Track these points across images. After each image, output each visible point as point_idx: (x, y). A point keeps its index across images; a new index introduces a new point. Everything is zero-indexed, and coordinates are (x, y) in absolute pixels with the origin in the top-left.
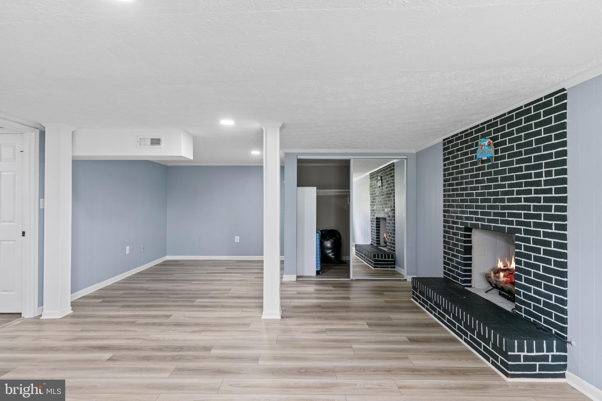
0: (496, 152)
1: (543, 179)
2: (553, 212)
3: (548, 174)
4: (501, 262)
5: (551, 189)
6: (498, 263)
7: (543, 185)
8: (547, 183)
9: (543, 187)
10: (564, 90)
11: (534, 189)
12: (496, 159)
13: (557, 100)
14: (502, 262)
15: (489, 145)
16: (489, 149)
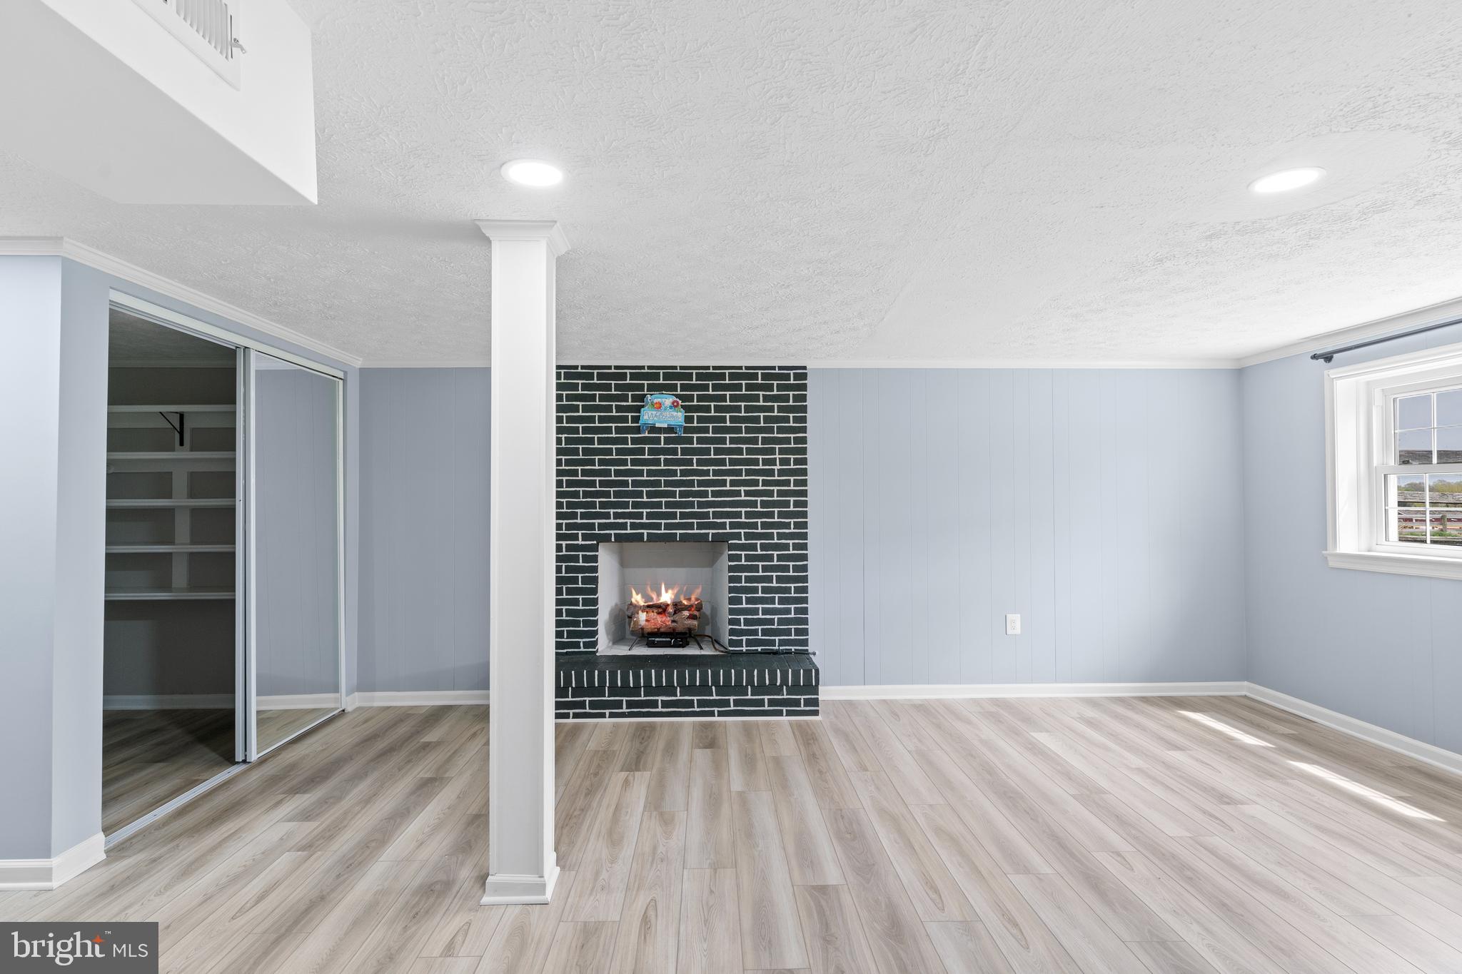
0: (689, 419)
1: (777, 467)
2: (792, 508)
3: (784, 462)
4: (637, 594)
5: (790, 480)
6: (631, 597)
7: (776, 475)
8: (781, 472)
9: (776, 478)
10: (805, 368)
11: (763, 480)
12: (687, 430)
13: (797, 377)
14: (640, 595)
15: (674, 405)
16: (675, 414)
